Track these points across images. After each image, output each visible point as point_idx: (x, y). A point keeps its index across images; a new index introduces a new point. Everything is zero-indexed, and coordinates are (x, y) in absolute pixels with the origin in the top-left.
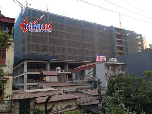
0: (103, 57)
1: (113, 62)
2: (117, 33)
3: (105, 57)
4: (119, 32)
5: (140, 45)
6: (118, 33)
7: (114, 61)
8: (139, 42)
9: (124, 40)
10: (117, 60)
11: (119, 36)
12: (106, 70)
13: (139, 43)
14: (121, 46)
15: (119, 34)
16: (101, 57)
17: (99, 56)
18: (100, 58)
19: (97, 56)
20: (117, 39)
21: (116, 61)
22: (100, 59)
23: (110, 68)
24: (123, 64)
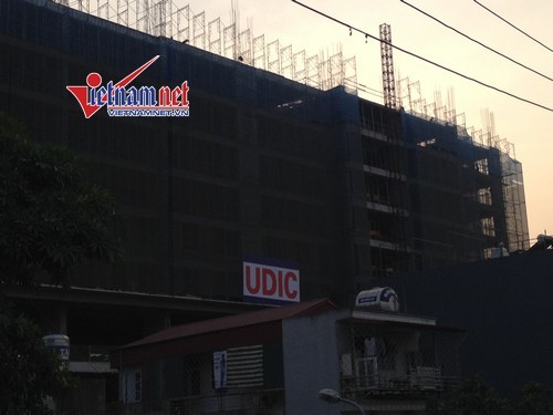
0: (285, 271)
1: (377, 309)
2: (365, 132)
3: (297, 273)
4: (377, 129)
5: (485, 212)
6: (372, 134)
7: (383, 303)
8: (482, 192)
9: (403, 178)
10: (400, 300)
11: (376, 154)
12: (347, 358)
13: (483, 200)
14: (384, 209)
15: (380, 137)
16: (275, 270)
17: (262, 267)
18: (269, 277)
19: (253, 266)
20: (366, 168)
21: (391, 305)
22: (269, 287)
23: (371, 345)
24: (433, 323)
